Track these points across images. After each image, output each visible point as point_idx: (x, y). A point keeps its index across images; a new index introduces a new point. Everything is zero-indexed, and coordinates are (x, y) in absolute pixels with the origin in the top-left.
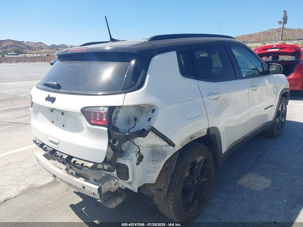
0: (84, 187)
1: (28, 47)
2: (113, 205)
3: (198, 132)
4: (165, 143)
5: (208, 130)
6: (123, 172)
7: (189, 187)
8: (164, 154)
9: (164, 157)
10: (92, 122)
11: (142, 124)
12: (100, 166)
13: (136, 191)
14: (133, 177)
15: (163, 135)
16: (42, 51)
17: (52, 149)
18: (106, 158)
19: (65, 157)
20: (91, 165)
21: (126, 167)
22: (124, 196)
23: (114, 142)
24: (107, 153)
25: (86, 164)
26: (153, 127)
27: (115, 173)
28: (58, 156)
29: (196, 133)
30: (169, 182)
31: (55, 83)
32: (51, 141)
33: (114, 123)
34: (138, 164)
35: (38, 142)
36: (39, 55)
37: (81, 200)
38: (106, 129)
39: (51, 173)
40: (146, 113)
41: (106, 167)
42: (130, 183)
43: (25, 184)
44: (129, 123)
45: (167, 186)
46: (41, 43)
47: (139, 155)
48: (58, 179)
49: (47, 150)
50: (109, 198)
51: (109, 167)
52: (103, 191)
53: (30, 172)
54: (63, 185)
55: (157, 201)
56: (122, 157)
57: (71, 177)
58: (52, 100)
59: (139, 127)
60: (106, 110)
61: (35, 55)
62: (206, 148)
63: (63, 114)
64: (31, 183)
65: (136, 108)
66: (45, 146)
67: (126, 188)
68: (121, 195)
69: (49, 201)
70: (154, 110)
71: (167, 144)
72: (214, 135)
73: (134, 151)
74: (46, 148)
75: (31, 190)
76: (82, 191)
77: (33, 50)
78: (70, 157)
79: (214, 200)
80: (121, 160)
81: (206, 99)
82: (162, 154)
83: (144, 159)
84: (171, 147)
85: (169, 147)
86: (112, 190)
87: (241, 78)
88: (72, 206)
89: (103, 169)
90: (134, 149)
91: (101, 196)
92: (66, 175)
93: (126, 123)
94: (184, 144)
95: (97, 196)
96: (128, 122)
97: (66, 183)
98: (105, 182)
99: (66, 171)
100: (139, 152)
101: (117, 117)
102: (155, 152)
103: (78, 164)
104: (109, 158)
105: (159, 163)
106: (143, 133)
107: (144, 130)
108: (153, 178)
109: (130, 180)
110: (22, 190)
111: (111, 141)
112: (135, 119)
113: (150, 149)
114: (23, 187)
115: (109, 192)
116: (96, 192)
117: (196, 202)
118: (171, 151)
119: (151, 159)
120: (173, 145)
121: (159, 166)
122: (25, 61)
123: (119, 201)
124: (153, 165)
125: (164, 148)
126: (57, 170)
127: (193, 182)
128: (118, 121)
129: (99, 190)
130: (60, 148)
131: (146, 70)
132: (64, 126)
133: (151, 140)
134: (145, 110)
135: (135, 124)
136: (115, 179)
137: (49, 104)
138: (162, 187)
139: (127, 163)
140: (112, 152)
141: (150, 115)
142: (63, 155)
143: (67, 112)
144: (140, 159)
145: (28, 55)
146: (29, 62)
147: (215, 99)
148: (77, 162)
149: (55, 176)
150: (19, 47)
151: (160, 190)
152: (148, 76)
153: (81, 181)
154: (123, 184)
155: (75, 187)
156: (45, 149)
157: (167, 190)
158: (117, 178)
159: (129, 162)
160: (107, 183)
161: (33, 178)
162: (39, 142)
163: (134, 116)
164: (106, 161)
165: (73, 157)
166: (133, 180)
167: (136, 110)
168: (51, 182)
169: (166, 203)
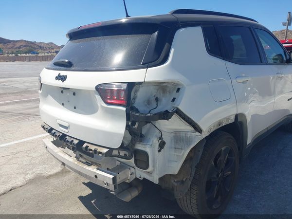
0: (96, 177)
1: (40, 47)
2: (128, 198)
3: (226, 118)
4: (191, 128)
5: (237, 116)
6: (142, 160)
7: (212, 180)
8: (188, 141)
9: (189, 145)
10: (109, 101)
11: (165, 105)
12: (115, 153)
13: (156, 182)
14: (154, 166)
15: (189, 118)
16: (53, 51)
17: (61, 134)
18: (123, 143)
19: (76, 142)
20: (105, 151)
21: (145, 154)
22: (140, 189)
23: (134, 124)
24: (124, 137)
25: (100, 149)
26: (178, 109)
27: (132, 161)
28: (68, 141)
29: (224, 118)
30: (193, 173)
31: (67, 61)
32: (61, 125)
33: (132, 104)
34: (159, 151)
35: (46, 127)
36: (50, 54)
37: (91, 191)
38: (124, 109)
39: (60, 161)
40: (170, 93)
41: (122, 153)
42: (149, 173)
43: (32, 173)
44: (149, 104)
45: (192, 178)
46: (52, 43)
47: (160, 141)
48: (67, 167)
49: (56, 136)
50: (123, 191)
51: (125, 155)
52: (118, 181)
53: (37, 161)
54: (73, 175)
55: (178, 195)
56: (141, 141)
57: (81, 165)
58: (63, 78)
59: (161, 108)
60: (125, 87)
61: (46, 54)
62: (232, 137)
63: (74, 94)
64: (38, 172)
65: (157, 87)
66: (53, 131)
67: (144, 179)
68: (136, 187)
69: (56, 192)
70: (178, 90)
71: (193, 129)
72: (241, 123)
73: (156, 136)
74: (55, 133)
75: (38, 180)
76: (94, 181)
77: (44, 50)
78: (81, 142)
79: (236, 197)
80: (140, 145)
81: (234, 81)
82: (186, 140)
83: (166, 146)
84: (198, 134)
85: (194, 134)
86: (127, 181)
87: (267, 64)
88: (81, 198)
89: (119, 156)
90: (156, 134)
91: (115, 187)
92: (76, 163)
93: (146, 104)
94: (212, 131)
95: (111, 187)
96: (149, 102)
97: (76, 171)
98: (121, 171)
99: (76, 159)
100: (161, 138)
101: (136, 97)
102: (179, 139)
103: (91, 150)
104: (126, 143)
105: (183, 151)
106: (166, 115)
107: (167, 111)
108: (175, 168)
109: (150, 169)
110: (28, 179)
111: (130, 123)
112: (157, 99)
113: (173, 134)
114: (30, 176)
115: (124, 183)
116: (111, 182)
117: (219, 197)
118: (197, 138)
119: (173, 146)
120: (200, 131)
121: (183, 155)
122: (36, 60)
123: (135, 193)
124: (175, 154)
125: (189, 134)
126: (67, 157)
127: (218, 176)
128: (137, 101)
129: (114, 179)
130: (70, 133)
131: (170, 43)
132: (75, 108)
133: (175, 124)
134: (168, 89)
135: (157, 105)
136: (131, 168)
137: (59, 83)
138: (184, 180)
139: (148, 150)
140: (129, 137)
141: (174, 95)
142: (73, 139)
143: (80, 90)
144: (162, 145)
145: (40, 55)
146: (41, 61)
147: (243, 83)
148: (89, 148)
149: (63, 164)
150: (32, 47)
151: (183, 182)
152: (172, 51)
153: (93, 169)
154: (141, 174)
155: (86, 176)
156: (54, 135)
157: (190, 182)
158: (133, 167)
159: (149, 148)
160: (123, 172)
161: (40, 167)
162: (48, 127)
163: (155, 96)
164: (122, 147)
165: (84, 142)
166: (154, 170)
167: (158, 90)
168: (59, 173)
169: (188, 197)
